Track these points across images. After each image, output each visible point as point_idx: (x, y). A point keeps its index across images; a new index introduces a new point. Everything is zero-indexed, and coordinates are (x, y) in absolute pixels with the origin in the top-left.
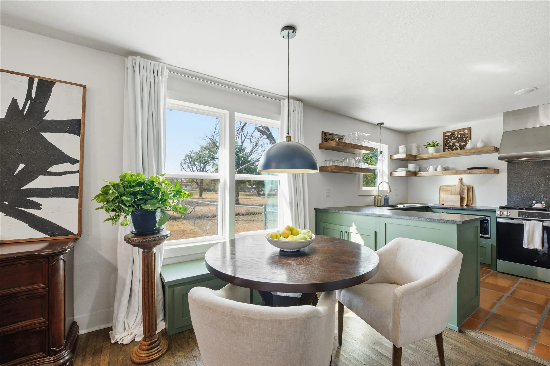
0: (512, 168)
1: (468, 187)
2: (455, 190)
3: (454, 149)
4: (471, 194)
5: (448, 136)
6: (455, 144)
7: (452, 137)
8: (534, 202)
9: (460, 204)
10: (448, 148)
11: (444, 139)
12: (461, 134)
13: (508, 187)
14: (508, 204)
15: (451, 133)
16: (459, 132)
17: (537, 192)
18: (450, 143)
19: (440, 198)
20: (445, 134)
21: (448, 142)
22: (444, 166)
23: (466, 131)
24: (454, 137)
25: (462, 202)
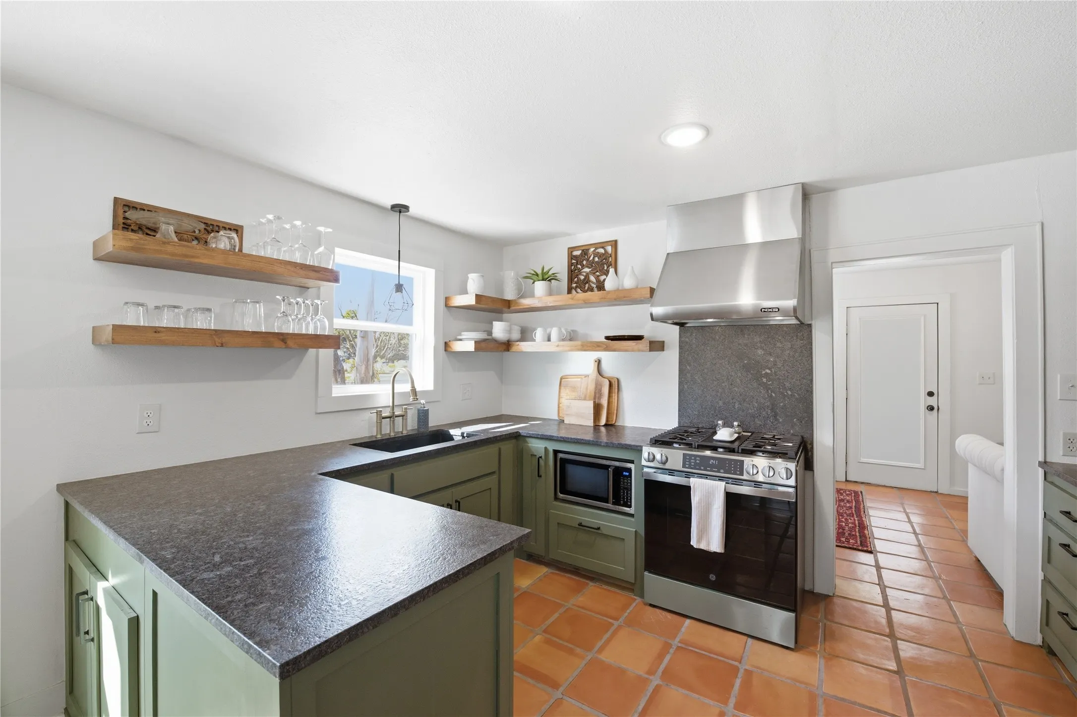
0: (687, 340)
1: (610, 382)
2: (587, 389)
3: (586, 288)
4: (615, 396)
5: (576, 257)
6: (589, 277)
7: (583, 261)
8: (720, 422)
9: (592, 421)
10: (576, 287)
11: (570, 265)
12: (599, 255)
13: (679, 384)
14: (679, 423)
15: (583, 250)
16: (596, 249)
17: (728, 396)
18: (580, 274)
19: (561, 405)
20: (572, 252)
21: (577, 271)
22: (566, 330)
23: (609, 249)
24: (588, 260)
25: (597, 418)
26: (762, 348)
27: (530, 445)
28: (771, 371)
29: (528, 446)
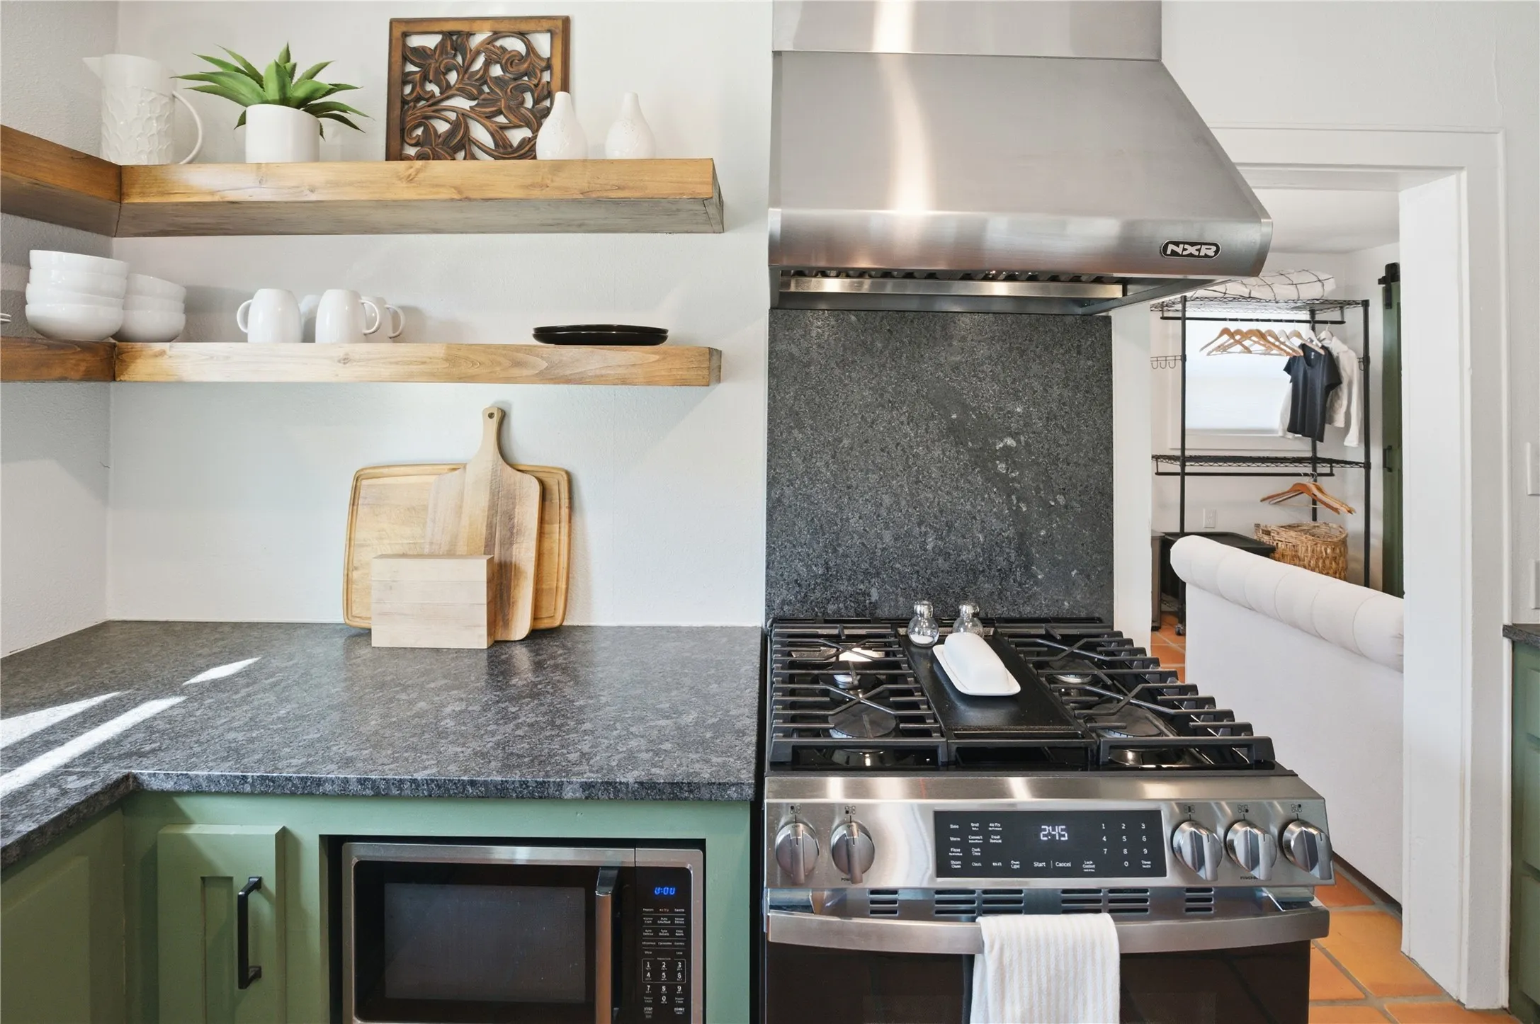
0: (793, 348)
1: (542, 483)
2: (460, 513)
4: (558, 533)
5: (421, 54)
6: (467, 128)
7: (447, 71)
9: (483, 631)
11: (397, 80)
12: (509, 60)
13: (772, 482)
15: (448, 35)
16: (497, 35)
17: (908, 516)
18: (438, 113)
19: (355, 575)
20: (405, 35)
21: (422, 103)
22: (380, 302)
23: (543, 44)
24: (464, 70)
25: (500, 617)
26: (994, 378)
27: (193, 831)
28: (1018, 442)
29: (185, 839)
